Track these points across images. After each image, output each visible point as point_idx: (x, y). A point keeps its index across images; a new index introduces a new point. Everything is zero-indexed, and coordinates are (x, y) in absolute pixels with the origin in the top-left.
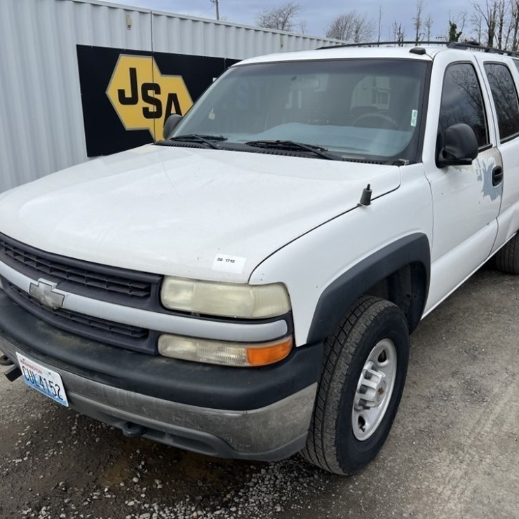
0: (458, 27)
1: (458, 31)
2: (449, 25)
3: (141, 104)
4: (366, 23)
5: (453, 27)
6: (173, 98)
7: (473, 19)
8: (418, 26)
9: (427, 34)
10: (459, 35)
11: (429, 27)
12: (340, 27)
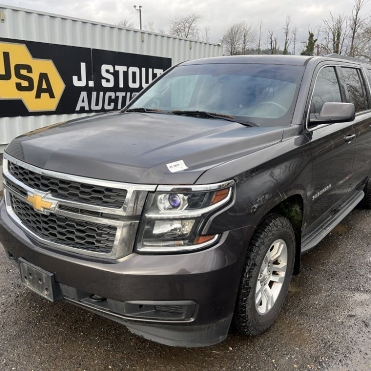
0: (314, 36)
1: (314, 38)
2: (308, 33)
3: (14, 79)
4: (252, 30)
5: (312, 36)
6: (44, 76)
7: (324, 30)
8: (287, 34)
9: (293, 40)
10: (315, 41)
11: (295, 35)
12: (233, 33)
